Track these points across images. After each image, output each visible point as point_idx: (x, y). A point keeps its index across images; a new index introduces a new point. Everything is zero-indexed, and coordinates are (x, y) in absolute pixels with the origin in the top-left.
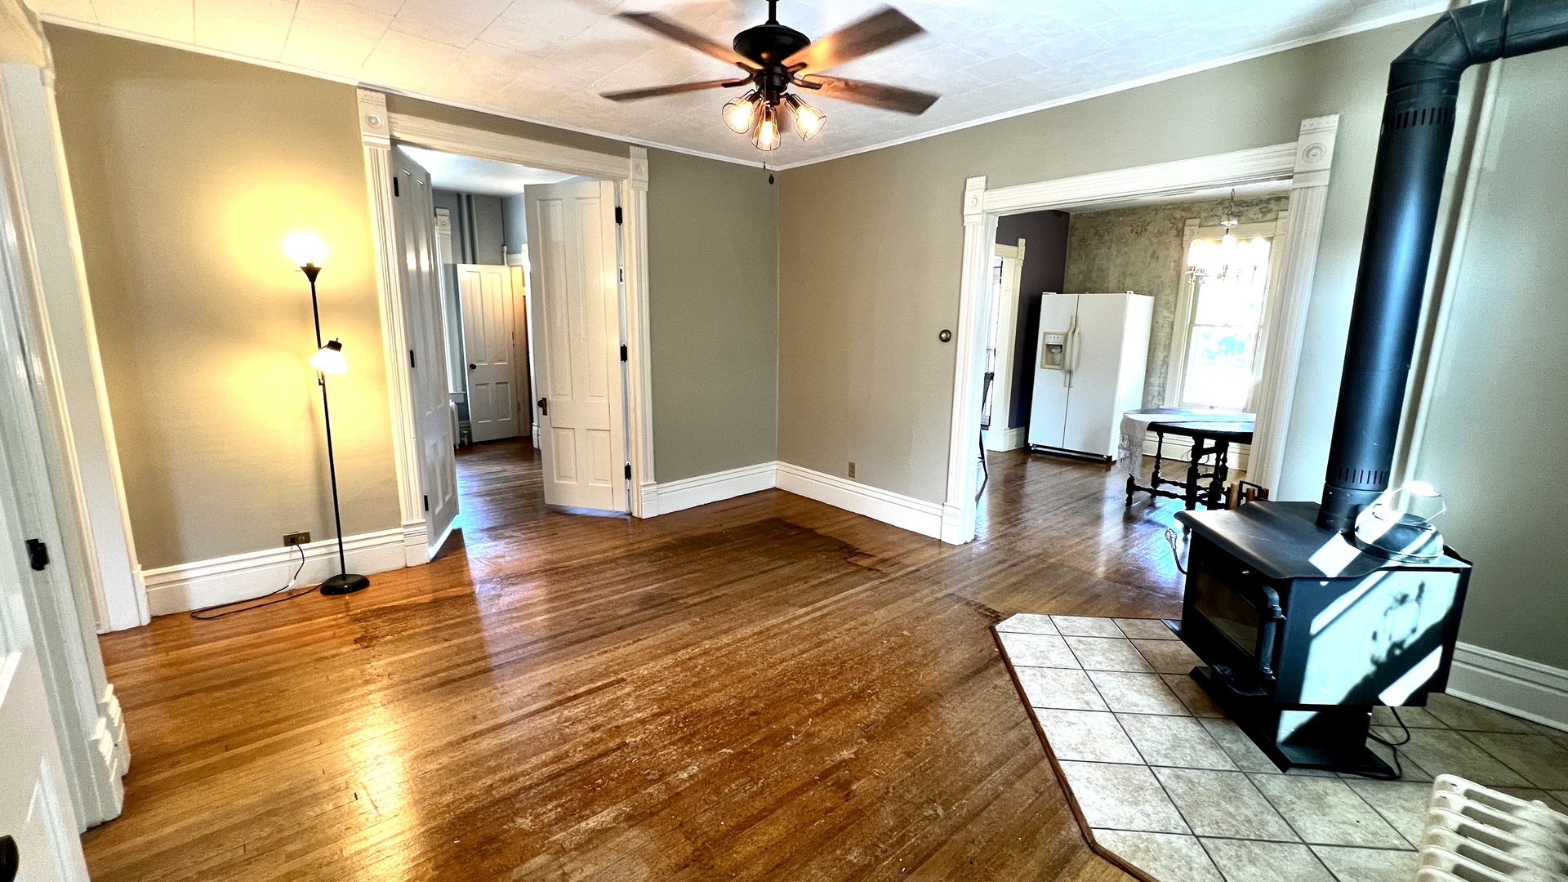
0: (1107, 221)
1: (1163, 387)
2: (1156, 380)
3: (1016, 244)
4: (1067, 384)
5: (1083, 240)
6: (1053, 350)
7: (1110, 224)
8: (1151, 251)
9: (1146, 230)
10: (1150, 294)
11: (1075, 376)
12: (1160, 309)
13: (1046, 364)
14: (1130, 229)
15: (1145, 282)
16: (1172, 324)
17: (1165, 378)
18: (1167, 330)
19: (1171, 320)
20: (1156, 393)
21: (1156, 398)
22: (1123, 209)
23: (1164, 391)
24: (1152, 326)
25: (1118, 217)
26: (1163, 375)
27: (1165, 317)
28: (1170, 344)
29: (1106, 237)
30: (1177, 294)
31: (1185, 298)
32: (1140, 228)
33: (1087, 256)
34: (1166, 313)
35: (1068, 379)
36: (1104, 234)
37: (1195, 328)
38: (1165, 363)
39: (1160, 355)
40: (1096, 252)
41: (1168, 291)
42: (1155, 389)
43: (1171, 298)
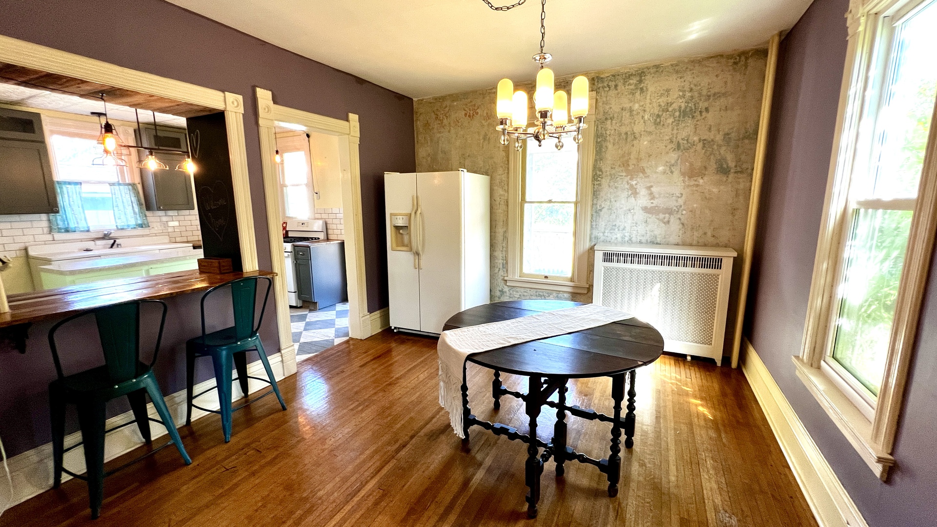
0: (444, 106)
1: (506, 259)
2: (499, 254)
3: (347, 119)
4: (417, 266)
5: (427, 125)
6: (401, 231)
7: (447, 109)
8: (483, 133)
9: (477, 113)
10: (486, 174)
11: (423, 257)
12: (496, 188)
13: (397, 246)
14: (463, 112)
15: (481, 164)
16: (507, 202)
17: (507, 251)
18: (504, 207)
19: (506, 198)
20: (501, 266)
21: (501, 270)
22: (457, 94)
23: (507, 263)
24: (491, 204)
25: (453, 101)
26: (504, 249)
27: (501, 195)
28: (507, 220)
29: (445, 121)
30: (508, 173)
31: (515, 178)
32: (471, 112)
33: (431, 140)
34: (501, 192)
35: (417, 261)
36: (443, 118)
37: (526, 206)
38: (505, 238)
39: (500, 230)
40: (438, 135)
41: (500, 171)
42: (499, 262)
43: (504, 177)
